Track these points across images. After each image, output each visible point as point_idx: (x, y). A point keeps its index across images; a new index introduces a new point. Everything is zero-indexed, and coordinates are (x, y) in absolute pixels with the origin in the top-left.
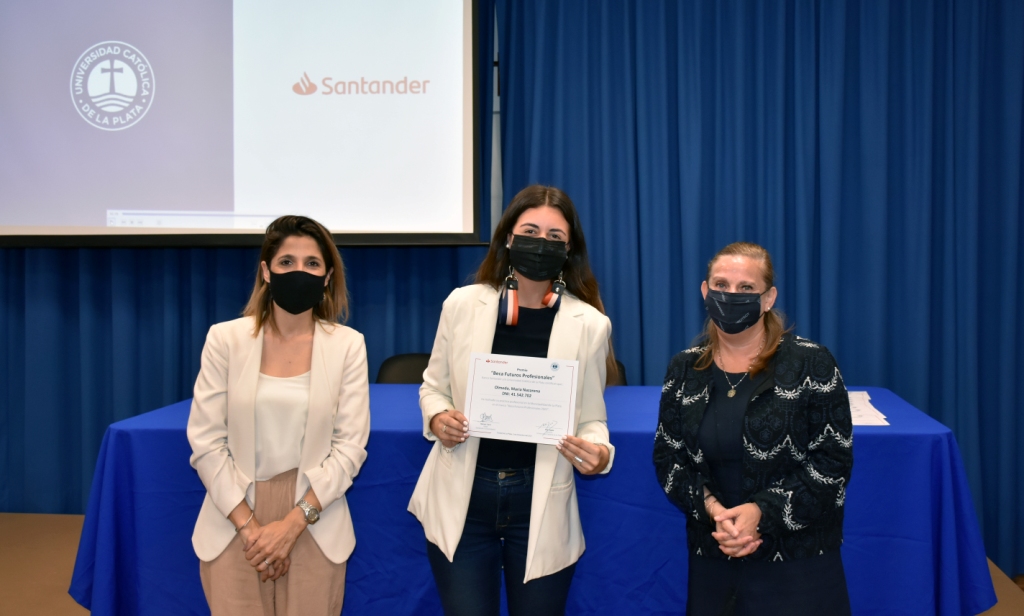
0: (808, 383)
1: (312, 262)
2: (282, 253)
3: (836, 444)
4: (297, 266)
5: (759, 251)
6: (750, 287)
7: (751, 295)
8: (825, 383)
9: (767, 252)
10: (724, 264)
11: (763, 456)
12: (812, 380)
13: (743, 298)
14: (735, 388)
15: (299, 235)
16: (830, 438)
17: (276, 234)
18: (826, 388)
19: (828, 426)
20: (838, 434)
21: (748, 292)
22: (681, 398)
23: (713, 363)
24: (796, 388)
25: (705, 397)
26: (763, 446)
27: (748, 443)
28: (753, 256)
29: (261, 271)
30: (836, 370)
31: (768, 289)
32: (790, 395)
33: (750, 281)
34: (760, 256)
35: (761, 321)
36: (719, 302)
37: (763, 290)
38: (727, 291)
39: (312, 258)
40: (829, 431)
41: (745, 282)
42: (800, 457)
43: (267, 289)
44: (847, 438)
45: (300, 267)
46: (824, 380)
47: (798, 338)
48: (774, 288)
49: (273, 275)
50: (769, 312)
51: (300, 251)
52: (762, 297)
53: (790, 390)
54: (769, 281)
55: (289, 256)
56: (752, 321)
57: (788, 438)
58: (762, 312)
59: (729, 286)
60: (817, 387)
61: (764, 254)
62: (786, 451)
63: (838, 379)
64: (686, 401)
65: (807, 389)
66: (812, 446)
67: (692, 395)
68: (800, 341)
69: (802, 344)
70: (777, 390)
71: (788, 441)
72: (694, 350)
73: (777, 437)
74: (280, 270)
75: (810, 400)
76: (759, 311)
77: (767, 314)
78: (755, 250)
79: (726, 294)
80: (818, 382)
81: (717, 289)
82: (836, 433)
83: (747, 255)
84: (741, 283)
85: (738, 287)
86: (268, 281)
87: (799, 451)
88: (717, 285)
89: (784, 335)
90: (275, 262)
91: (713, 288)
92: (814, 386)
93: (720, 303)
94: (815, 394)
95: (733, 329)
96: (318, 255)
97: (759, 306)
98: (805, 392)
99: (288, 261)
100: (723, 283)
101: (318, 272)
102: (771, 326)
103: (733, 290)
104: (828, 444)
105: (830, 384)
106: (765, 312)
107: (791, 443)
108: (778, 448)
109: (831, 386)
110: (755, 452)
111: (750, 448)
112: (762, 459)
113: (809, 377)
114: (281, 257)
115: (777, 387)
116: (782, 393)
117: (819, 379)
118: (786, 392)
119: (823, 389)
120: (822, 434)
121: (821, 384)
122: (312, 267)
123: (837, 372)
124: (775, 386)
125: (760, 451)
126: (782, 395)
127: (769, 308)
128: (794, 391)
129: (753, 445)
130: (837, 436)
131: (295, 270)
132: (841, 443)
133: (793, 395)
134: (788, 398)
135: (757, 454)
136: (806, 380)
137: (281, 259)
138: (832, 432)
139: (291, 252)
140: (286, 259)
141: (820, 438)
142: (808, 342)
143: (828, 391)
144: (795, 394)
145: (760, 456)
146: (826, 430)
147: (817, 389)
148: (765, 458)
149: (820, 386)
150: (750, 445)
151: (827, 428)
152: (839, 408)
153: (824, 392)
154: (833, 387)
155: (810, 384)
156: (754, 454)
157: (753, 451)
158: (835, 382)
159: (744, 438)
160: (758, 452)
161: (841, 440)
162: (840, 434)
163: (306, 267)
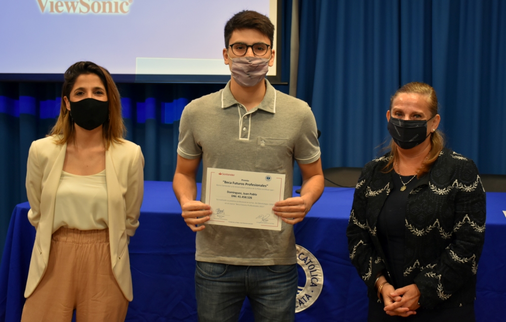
0: (456, 184)
1: (97, 91)
2: (76, 87)
3: (472, 229)
4: (87, 94)
5: (428, 88)
6: (419, 116)
7: (420, 121)
8: (468, 185)
9: (433, 89)
10: (401, 99)
11: (419, 233)
12: (459, 182)
13: (414, 124)
14: (406, 185)
15: (88, 74)
16: (467, 224)
17: (72, 76)
18: (468, 189)
19: (467, 216)
20: (473, 222)
21: (418, 119)
24: (446, 187)
25: (386, 191)
26: (419, 226)
27: (409, 224)
28: (422, 93)
29: (64, 102)
30: (478, 177)
31: (433, 116)
32: (441, 192)
33: (419, 111)
34: (428, 92)
35: (428, 139)
37: (429, 117)
38: (403, 119)
39: (97, 88)
40: (466, 219)
41: (416, 112)
42: (445, 236)
43: (70, 115)
44: (480, 226)
45: (90, 95)
46: (468, 183)
47: (454, 153)
48: (438, 115)
49: (72, 104)
50: (434, 132)
51: (89, 83)
52: (428, 123)
53: (442, 188)
55: (81, 89)
56: (421, 140)
57: (437, 221)
58: (428, 132)
59: (404, 115)
60: (462, 187)
61: (431, 91)
62: (435, 230)
63: (479, 184)
64: (372, 194)
65: (455, 188)
66: (454, 229)
67: (377, 190)
68: (455, 155)
69: (456, 157)
70: (433, 187)
71: (437, 223)
72: (381, 159)
73: (430, 220)
74: (76, 99)
75: (456, 196)
76: (426, 132)
77: (433, 134)
79: (402, 121)
80: (463, 184)
81: (396, 117)
82: (471, 221)
83: (418, 92)
84: (413, 113)
85: (410, 116)
86: (69, 109)
87: (446, 231)
88: (396, 114)
89: (443, 150)
90: (72, 94)
91: (393, 116)
92: (460, 186)
93: (397, 127)
94: (460, 192)
95: (407, 146)
96: (102, 86)
98: (453, 190)
99: (82, 91)
100: (400, 113)
101: (103, 98)
102: (435, 141)
103: (407, 118)
104: (466, 230)
105: (472, 186)
106: (431, 133)
107: (439, 224)
108: (430, 228)
109: (472, 188)
110: (414, 230)
111: (410, 227)
112: (418, 235)
113: (456, 180)
114: (77, 90)
115: (433, 186)
116: (436, 190)
117: (464, 182)
118: (439, 189)
119: (466, 189)
120: (462, 221)
121: (465, 186)
122: (98, 95)
123: (479, 179)
124: (431, 184)
125: (417, 229)
126: (435, 191)
127: (434, 130)
128: (445, 189)
129: (412, 226)
130: (472, 224)
131: (87, 98)
132: (475, 229)
133: (444, 192)
134: (440, 194)
135: (415, 231)
136: (455, 182)
137: (77, 91)
138: (468, 221)
139: (83, 86)
140: (80, 91)
141: (459, 224)
142: (460, 156)
143: (470, 191)
144: (446, 191)
145: (417, 233)
146: (464, 219)
147: (462, 188)
148: (421, 235)
149: (464, 187)
150: (410, 225)
151: (465, 217)
152: (476, 204)
153: (467, 191)
154: (474, 188)
155: (457, 185)
156: (413, 232)
157: (413, 229)
158: (476, 185)
159: (406, 220)
160: (415, 230)
161: (475, 226)
162: (474, 223)
163: (93, 95)
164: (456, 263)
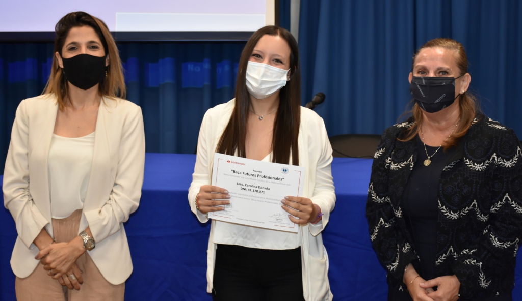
0: (494, 158)
1: (92, 46)
2: (69, 41)
3: (512, 210)
4: (81, 50)
5: (454, 44)
6: (445, 72)
7: (447, 79)
8: (508, 160)
9: (461, 45)
11: (455, 216)
12: (498, 156)
13: (441, 81)
14: (431, 158)
16: (507, 205)
17: (63, 29)
18: (508, 164)
19: (507, 196)
21: (444, 76)
22: (390, 163)
23: (417, 136)
24: (484, 162)
25: (409, 165)
26: (455, 208)
27: (442, 206)
28: (449, 48)
29: (56, 59)
30: (519, 149)
31: (462, 74)
32: (478, 167)
33: (446, 66)
34: (456, 48)
35: (456, 102)
36: (420, 85)
37: (458, 75)
38: (427, 76)
39: (92, 42)
40: (507, 198)
41: (441, 68)
42: (484, 218)
43: (62, 73)
44: (521, 206)
45: (84, 51)
46: (508, 157)
47: (490, 120)
48: (467, 74)
51: (82, 36)
52: (456, 81)
53: (479, 163)
54: (464, 67)
55: (74, 43)
56: (448, 102)
57: (475, 202)
58: (456, 94)
59: (429, 72)
60: (501, 162)
61: (459, 47)
62: (472, 212)
63: (519, 158)
64: (393, 167)
65: (493, 163)
66: (493, 209)
67: (399, 162)
68: (491, 123)
69: (493, 125)
70: (468, 162)
71: (474, 205)
72: (403, 124)
73: (465, 202)
74: (69, 55)
75: (495, 171)
76: (454, 93)
77: (462, 96)
78: (449, 43)
79: (426, 78)
80: (503, 159)
81: (419, 75)
82: (512, 201)
83: (443, 47)
84: (438, 69)
85: (435, 73)
86: (62, 66)
87: (483, 213)
88: (418, 72)
89: (478, 115)
90: (65, 49)
91: (416, 75)
92: (499, 161)
94: (500, 168)
95: (433, 108)
96: (96, 39)
97: (453, 88)
98: (492, 165)
99: (74, 47)
100: (424, 70)
101: (98, 53)
102: (465, 108)
103: (432, 75)
104: (507, 211)
105: (512, 161)
106: (460, 94)
107: (476, 206)
108: (466, 210)
109: (513, 163)
110: (448, 213)
111: (443, 209)
112: (453, 219)
113: (495, 154)
114: (69, 44)
115: (468, 160)
116: (472, 165)
117: (503, 156)
118: (475, 164)
119: (506, 164)
120: (501, 201)
121: (505, 160)
122: (93, 49)
123: (519, 151)
124: (466, 159)
125: (451, 212)
126: (471, 167)
127: (463, 91)
128: (482, 164)
129: (446, 208)
130: (513, 204)
131: (80, 53)
132: (517, 210)
133: (481, 167)
134: (477, 170)
135: (450, 215)
136: (493, 156)
137: (69, 46)
138: (509, 200)
139: (76, 40)
140: (73, 46)
141: (499, 204)
142: (498, 124)
143: (510, 166)
144: (483, 167)
145: (452, 216)
146: (504, 199)
147: (501, 164)
148: (456, 218)
149: (503, 161)
150: (444, 207)
151: (505, 197)
152: (517, 181)
153: (507, 166)
154: (514, 163)
155: (496, 159)
156: (447, 215)
157: (446, 212)
158: (517, 159)
159: (439, 201)
160: (450, 213)
161: (516, 207)
162: (515, 203)
163: (88, 50)
164: (498, 249)
